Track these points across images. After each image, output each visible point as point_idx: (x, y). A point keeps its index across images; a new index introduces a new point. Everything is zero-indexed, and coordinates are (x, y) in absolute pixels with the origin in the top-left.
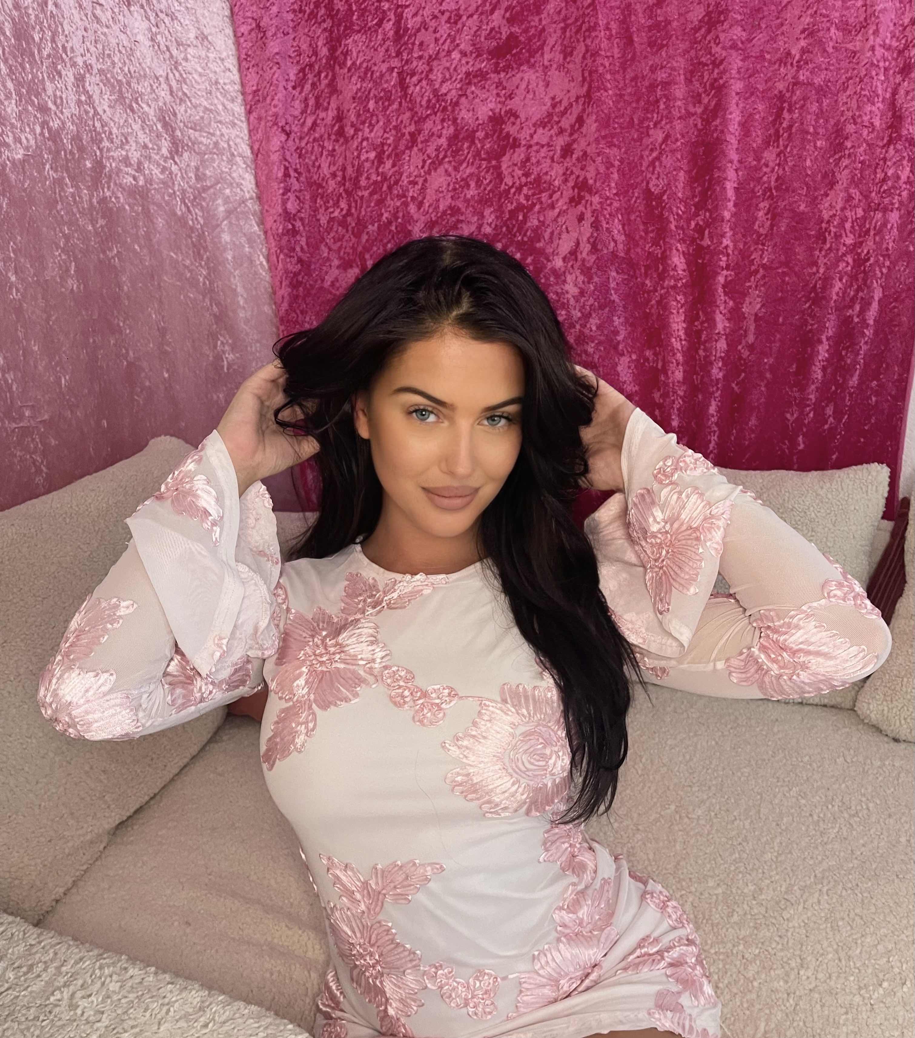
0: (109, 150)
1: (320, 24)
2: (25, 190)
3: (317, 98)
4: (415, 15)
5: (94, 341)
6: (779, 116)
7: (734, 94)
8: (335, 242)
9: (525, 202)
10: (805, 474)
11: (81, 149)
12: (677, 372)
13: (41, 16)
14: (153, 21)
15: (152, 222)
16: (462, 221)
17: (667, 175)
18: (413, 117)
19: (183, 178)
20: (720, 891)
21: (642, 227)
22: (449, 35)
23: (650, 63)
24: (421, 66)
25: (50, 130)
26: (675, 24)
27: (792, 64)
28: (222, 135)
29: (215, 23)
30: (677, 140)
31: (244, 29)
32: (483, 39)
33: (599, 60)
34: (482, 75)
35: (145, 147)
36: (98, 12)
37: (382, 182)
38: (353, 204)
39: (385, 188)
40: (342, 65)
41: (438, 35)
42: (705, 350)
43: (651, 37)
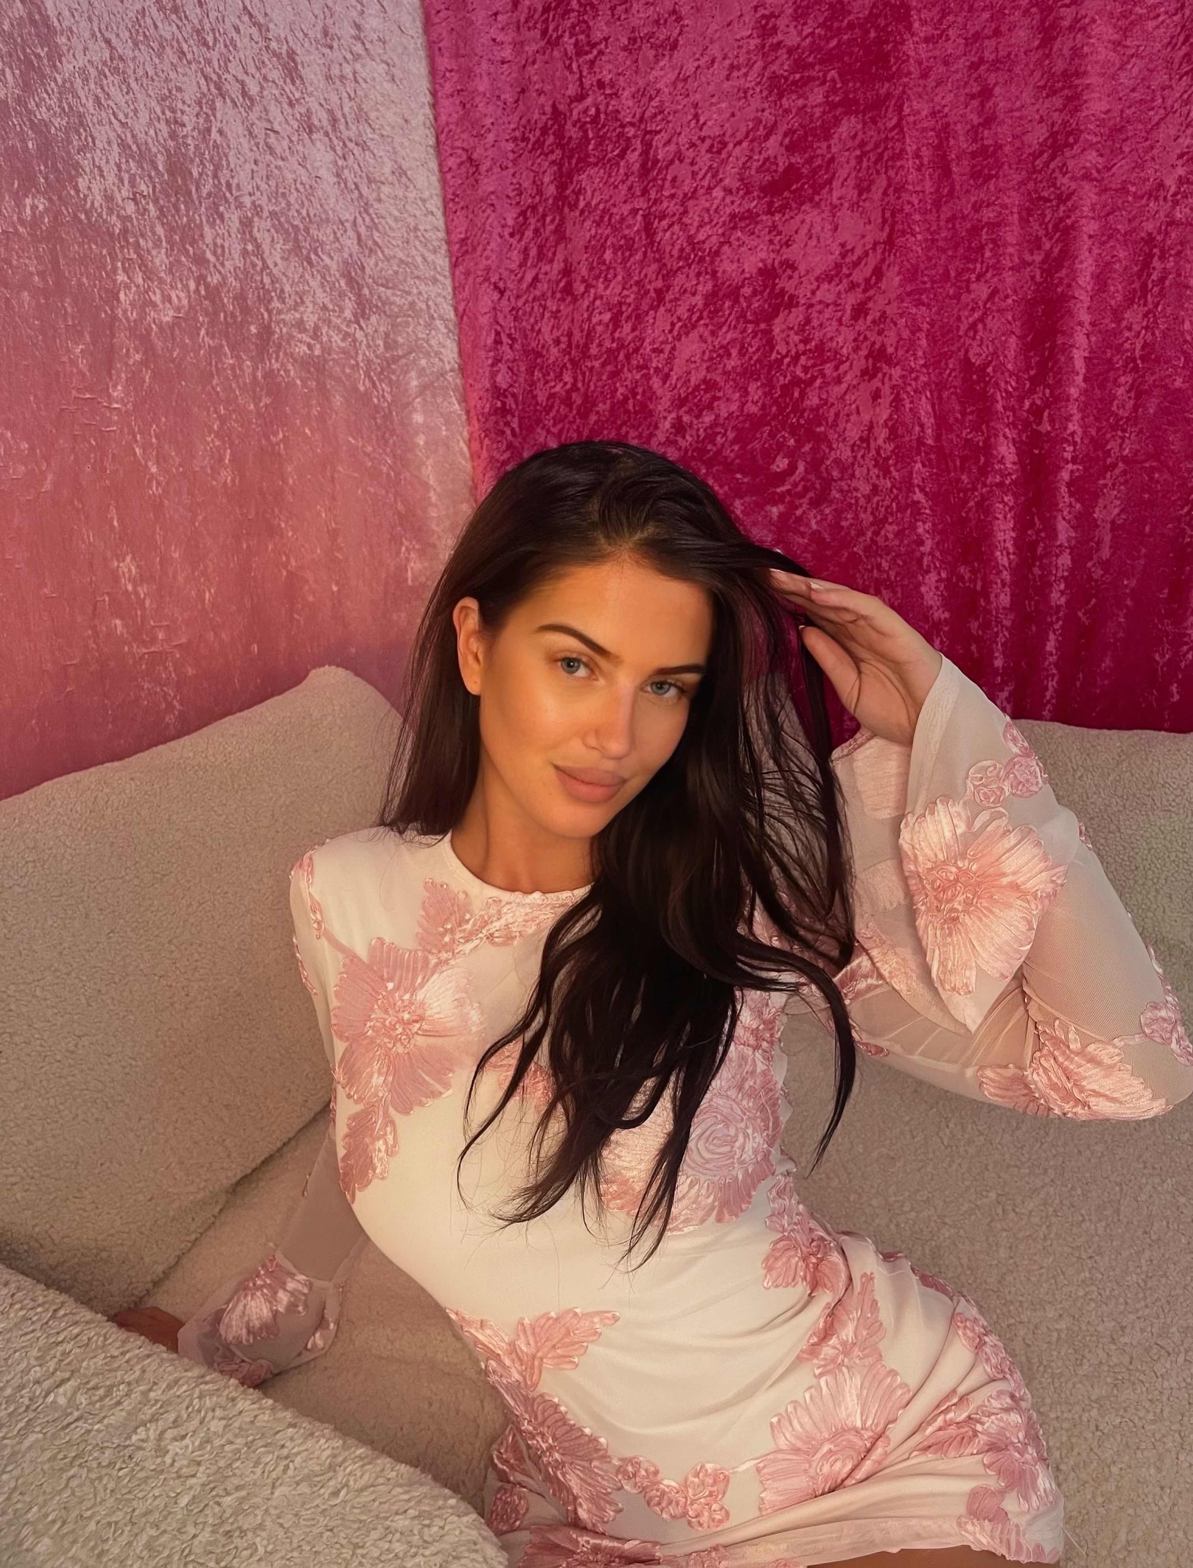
0: (280, 312)
1: (546, 155)
2: (173, 361)
3: (541, 248)
4: (669, 142)
5: (248, 546)
6: (1146, 264)
7: (1085, 237)
8: (554, 425)
9: (802, 375)
10: (1181, 736)
11: (246, 311)
12: (1002, 596)
13: (203, 146)
14: (340, 152)
15: (328, 399)
16: (719, 398)
17: (992, 341)
18: (661, 269)
19: (369, 346)
20: (1062, 1325)
21: (957, 408)
22: (710, 167)
23: (973, 199)
24: (672, 207)
25: (207, 287)
26: (1007, 149)
27: (1165, 198)
28: (420, 293)
29: (416, 155)
30: (1007, 297)
31: (452, 162)
32: (753, 172)
33: (905, 196)
34: (751, 217)
35: (325, 308)
36: (272, 140)
37: (618, 350)
38: (580, 377)
39: (621, 357)
40: (573, 207)
41: (696, 168)
42: (1041, 567)
43: (974, 166)
